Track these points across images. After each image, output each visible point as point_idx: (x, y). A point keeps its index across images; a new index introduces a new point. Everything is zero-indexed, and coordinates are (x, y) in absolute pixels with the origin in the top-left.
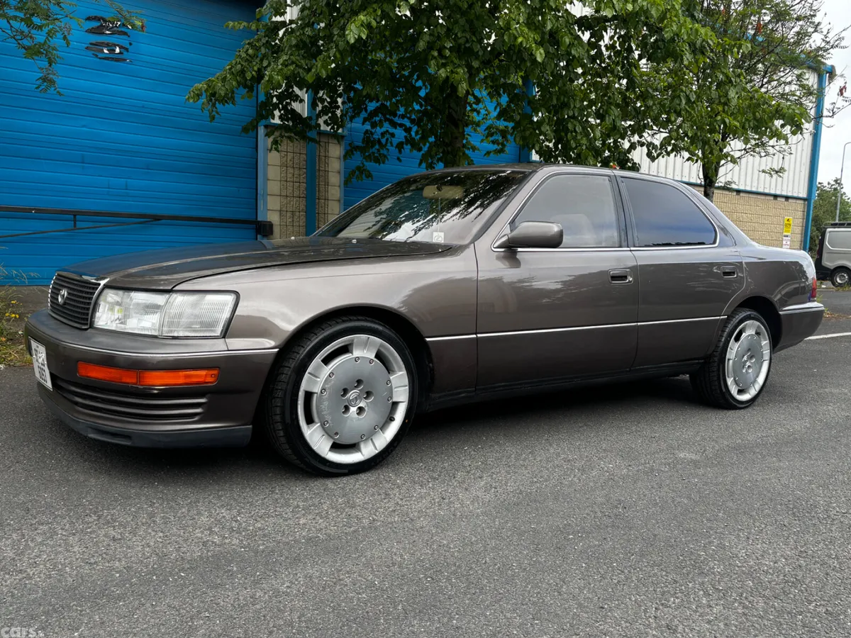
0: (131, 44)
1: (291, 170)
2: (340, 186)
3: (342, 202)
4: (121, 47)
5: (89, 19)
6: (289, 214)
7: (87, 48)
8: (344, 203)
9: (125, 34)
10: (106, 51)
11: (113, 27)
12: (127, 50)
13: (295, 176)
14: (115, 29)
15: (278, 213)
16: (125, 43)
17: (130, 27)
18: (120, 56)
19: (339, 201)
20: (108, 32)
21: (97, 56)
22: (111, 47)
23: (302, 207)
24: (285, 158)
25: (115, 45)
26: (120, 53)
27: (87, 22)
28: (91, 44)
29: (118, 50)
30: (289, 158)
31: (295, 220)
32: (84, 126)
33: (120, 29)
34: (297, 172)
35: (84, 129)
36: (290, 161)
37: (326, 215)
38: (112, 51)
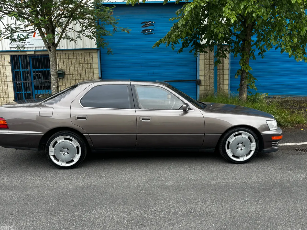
0: (154, 28)
1: (208, 61)
2: (229, 64)
3: (230, 69)
4: (151, 30)
5: (142, 23)
6: (208, 76)
7: (142, 32)
8: (231, 69)
9: (153, 25)
10: (147, 32)
11: (149, 24)
12: (153, 30)
13: (210, 62)
14: (150, 24)
15: (203, 76)
16: (152, 28)
17: (154, 23)
18: (151, 33)
19: (228, 69)
20: (148, 26)
21: (144, 34)
22: (148, 30)
23: (213, 73)
24: (206, 57)
25: (150, 29)
27: (142, 24)
28: (143, 31)
29: (150, 31)
30: (208, 56)
31: (210, 78)
32: (141, 56)
33: (151, 24)
34: (211, 61)
35: (141, 57)
36: (208, 57)
37: (223, 75)
38: (149, 31)
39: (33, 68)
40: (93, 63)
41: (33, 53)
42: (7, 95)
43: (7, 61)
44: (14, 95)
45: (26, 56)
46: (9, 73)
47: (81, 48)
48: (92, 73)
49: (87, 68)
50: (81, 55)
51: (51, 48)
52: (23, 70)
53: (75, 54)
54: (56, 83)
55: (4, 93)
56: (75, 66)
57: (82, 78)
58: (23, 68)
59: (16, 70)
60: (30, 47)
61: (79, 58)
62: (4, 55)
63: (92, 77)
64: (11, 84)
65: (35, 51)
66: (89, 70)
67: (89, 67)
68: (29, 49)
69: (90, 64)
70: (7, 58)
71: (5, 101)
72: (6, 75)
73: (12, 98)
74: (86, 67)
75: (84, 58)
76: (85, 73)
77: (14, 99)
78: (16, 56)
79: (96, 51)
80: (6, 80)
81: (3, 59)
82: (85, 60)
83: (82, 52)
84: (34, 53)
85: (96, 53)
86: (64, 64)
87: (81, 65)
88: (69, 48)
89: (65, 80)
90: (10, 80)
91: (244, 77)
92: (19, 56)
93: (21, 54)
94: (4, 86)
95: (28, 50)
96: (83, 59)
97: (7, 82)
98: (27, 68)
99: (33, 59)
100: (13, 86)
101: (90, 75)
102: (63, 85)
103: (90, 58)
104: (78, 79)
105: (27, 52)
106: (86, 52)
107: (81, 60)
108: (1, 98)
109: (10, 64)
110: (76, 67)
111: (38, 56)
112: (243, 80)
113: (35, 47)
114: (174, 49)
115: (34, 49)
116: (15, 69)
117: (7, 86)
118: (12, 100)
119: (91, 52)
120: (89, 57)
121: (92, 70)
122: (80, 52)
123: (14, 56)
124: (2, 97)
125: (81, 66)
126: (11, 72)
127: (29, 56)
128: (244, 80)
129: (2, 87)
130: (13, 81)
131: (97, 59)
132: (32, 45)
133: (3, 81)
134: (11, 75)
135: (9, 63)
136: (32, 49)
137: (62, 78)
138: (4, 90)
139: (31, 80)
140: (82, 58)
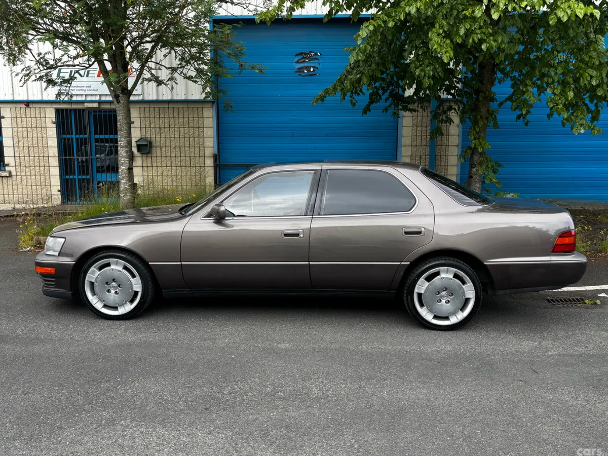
0: (319, 64)
1: (420, 128)
2: (458, 136)
3: (460, 146)
4: (314, 67)
5: (297, 55)
6: (417, 158)
7: (296, 72)
8: (462, 146)
9: (316, 59)
10: (306, 71)
12: (317, 68)
13: (423, 132)
15: (409, 157)
16: (316, 65)
18: (313, 73)
19: (458, 146)
20: (307, 60)
21: (300, 75)
22: (308, 68)
23: (428, 152)
24: (416, 121)
25: (310, 67)
26: (314, 71)
27: (296, 57)
28: (298, 69)
29: (312, 70)
30: (419, 120)
31: (422, 161)
32: (293, 116)
34: (424, 129)
35: (294, 118)
36: (419, 122)
37: (447, 157)
38: (309, 71)
39: (96, 133)
40: (203, 128)
41: (96, 105)
42: (47, 181)
43: (50, 119)
44: (59, 181)
45: (84, 110)
46: (53, 142)
47: (183, 98)
48: (201, 145)
49: (192, 136)
50: (182, 112)
51: (120, 98)
52: (77, 136)
53: (171, 110)
54: (127, 161)
55: (43, 178)
56: (171, 132)
57: (183, 155)
58: (77, 134)
59: (64, 136)
60: (92, 95)
61: (179, 117)
62: (45, 108)
63: (202, 154)
64: (54, 162)
65: (100, 102)
66: (196, 139)
67: (196, 134)
68: (89, 98)
69: (198, 130)
70: (50, 114)
71: (44, 191)
72: (47, 144)
73: (55, 187)
74: (190, 134)
75: (188, 118)
76: (188, 146)
77: (59, 188)
78: (67, 110)
79: (209, 105)
80: (47, 153)
81: (43, 115)
82: (190, 122)
83: (185, 106)
84: (98, 106)
85: (210, 109)
86: (150, 127)
87: (182, 129)
88: (161, 98)
89: (152, 157)
90: (54, 154)
91: (477, 161)
92: (71, 110)
93: (74, 106)
94: (42, 164)
95: (87, 99)
96: (186, 119)
97: (48, 157)
98: (85, 133)
99: (95, 117)
100: (58, 165)
101: (198, 149)
102: (147, 166)
103: (198, 117)
104: (175, 156)
105: (85, 104)
106: (191, 106)
107: (181, 120)
108: (38, 187)
109: (54, 125)
110: (173, 133)
111: (105, 111)
112: (474, 166)
113: (100, 95)
114: (354, 105)
115: (97, 98)
116: (64, 134)
117: (48, 165)
118: (57, 190)
119: (200, 106)
120: (196, 115)
121: (201, 139)
122: (180, 106)
123: (62, 110)
124: (39, 184)
125: (182, 131)
126: (56, 139)
127: (89, 111)
128: (476, 166)
129: (40, 166)
130: (58, 157)
131: (212, 119)
132: (94, 90)
133: (42, 155)
134: (56, 145)
135: (53, 123)
136: (94, 98)
137: (147, 153)
138: (42, 172)
139: (91, 156)
140: (184, 118)
